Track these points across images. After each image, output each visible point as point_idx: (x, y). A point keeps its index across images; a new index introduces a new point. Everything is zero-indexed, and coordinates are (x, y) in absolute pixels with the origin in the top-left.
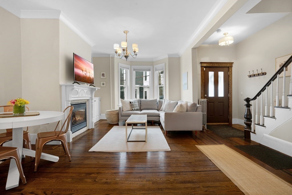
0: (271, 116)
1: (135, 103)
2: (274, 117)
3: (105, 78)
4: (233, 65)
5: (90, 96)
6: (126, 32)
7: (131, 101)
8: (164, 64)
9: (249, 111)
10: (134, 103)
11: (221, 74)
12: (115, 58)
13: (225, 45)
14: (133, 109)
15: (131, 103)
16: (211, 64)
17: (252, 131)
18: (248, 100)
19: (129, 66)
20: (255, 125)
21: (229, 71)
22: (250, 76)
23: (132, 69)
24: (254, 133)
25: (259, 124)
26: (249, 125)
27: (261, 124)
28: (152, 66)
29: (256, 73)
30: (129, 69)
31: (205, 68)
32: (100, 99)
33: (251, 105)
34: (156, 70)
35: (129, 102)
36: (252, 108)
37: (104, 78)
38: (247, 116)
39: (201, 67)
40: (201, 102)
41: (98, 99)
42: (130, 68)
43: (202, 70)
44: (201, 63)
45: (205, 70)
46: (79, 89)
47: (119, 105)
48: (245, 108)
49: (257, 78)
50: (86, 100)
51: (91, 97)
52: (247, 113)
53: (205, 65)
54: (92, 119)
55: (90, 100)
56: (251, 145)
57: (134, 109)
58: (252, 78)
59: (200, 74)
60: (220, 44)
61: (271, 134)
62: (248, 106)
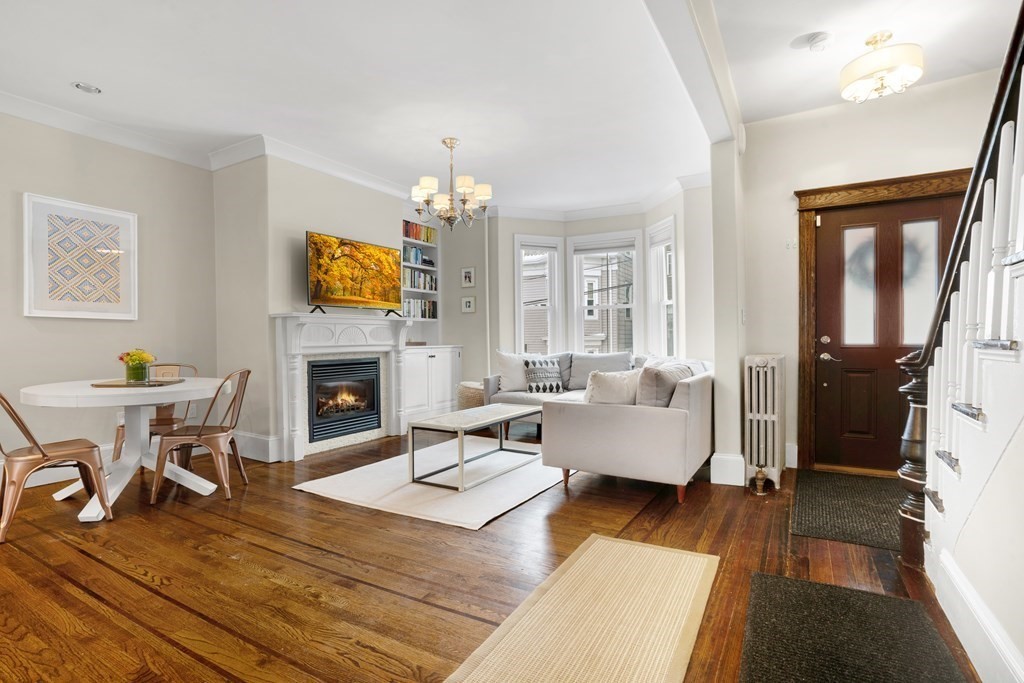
1: (544, 366)
3: (472, 284)
5: (391, 342)
6: (449, 143)
7: (530, 360)
8: (672, 217)
9: (922, 422)
10: (538, 365)
12: (500, 220)
13: (875, 95)
14: (530, 387)
15: (527, 364)
16: (856, 194)
19: (558, 241)
23: (570, 250)
28: (640, 231)
30: (559, 248)
31: (819, 218)
32: (458, 350)
34: (652, 244)
35: (523, 363)
37: (468, 285)
38: (909, 449)
39: (801, 211)
40: (751, 368)
41: (449, 350)
42: (561, 247)
43: (804, 227)
44: (800, 194)
45: (818, 224)
46: (335, 324)
50: (377, 353)
51: (395, 346)
52: (912, 433)
53: (821, 201)
54: (400, 407)
55: (393, 355)
57: (534, 385)
59: (797, 246)
62: (918, 394)
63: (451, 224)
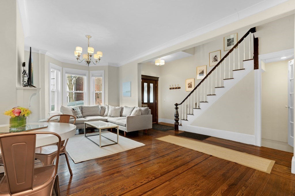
0: (191, 114)
2: (193, 114)
4: (159, 79)
6: (89, 37)
7: (74, 108)
8: (103, 71)
9: (177, 112)
11: (152, 85)
14: (77, 117)
16: (146, 77)
17: (180, 124)
18: (177, 105)
19: (60, 68)
20: (182, 120)
21: (156, 83)
22: (171, 89)
23: (64, 72)
24: (181, 125)
25: (184, 120)
26: (177, 121)
27: (185, 119)
28: (88, 71)
29: (175, 87)
31: (143, 80)
33: (178, 108)
34: (92, 76)
35: (72, 109)
36: (179, 110)
38: (176, 115)
42: (61, 71)
47: (50, 113)
48: (175, 110)
49: (175, 90)
52: (176, 113)
53: (142, 77)
56: (179, 133)
58: (172, 90)
60: (156, 64)
61: (191, 125)
62: (177, 108)
63: (88, 64)
